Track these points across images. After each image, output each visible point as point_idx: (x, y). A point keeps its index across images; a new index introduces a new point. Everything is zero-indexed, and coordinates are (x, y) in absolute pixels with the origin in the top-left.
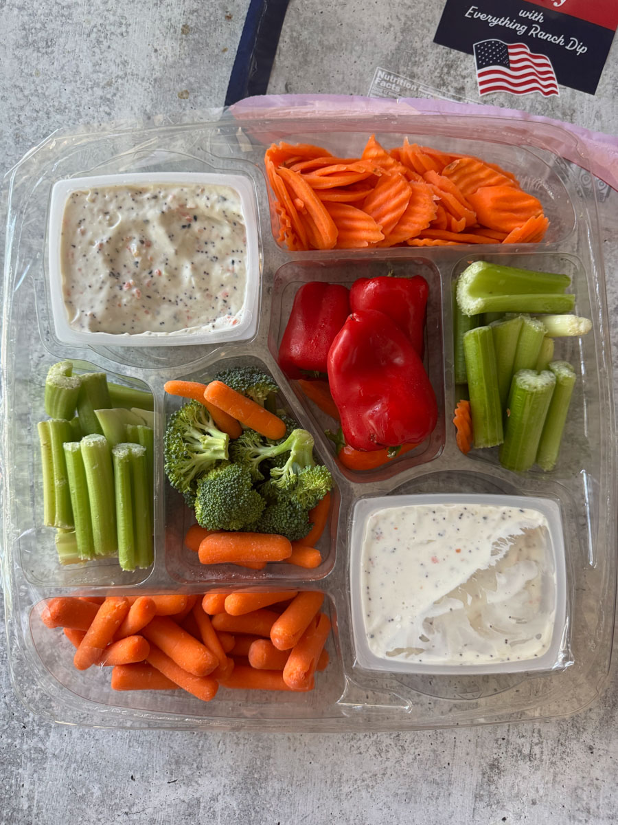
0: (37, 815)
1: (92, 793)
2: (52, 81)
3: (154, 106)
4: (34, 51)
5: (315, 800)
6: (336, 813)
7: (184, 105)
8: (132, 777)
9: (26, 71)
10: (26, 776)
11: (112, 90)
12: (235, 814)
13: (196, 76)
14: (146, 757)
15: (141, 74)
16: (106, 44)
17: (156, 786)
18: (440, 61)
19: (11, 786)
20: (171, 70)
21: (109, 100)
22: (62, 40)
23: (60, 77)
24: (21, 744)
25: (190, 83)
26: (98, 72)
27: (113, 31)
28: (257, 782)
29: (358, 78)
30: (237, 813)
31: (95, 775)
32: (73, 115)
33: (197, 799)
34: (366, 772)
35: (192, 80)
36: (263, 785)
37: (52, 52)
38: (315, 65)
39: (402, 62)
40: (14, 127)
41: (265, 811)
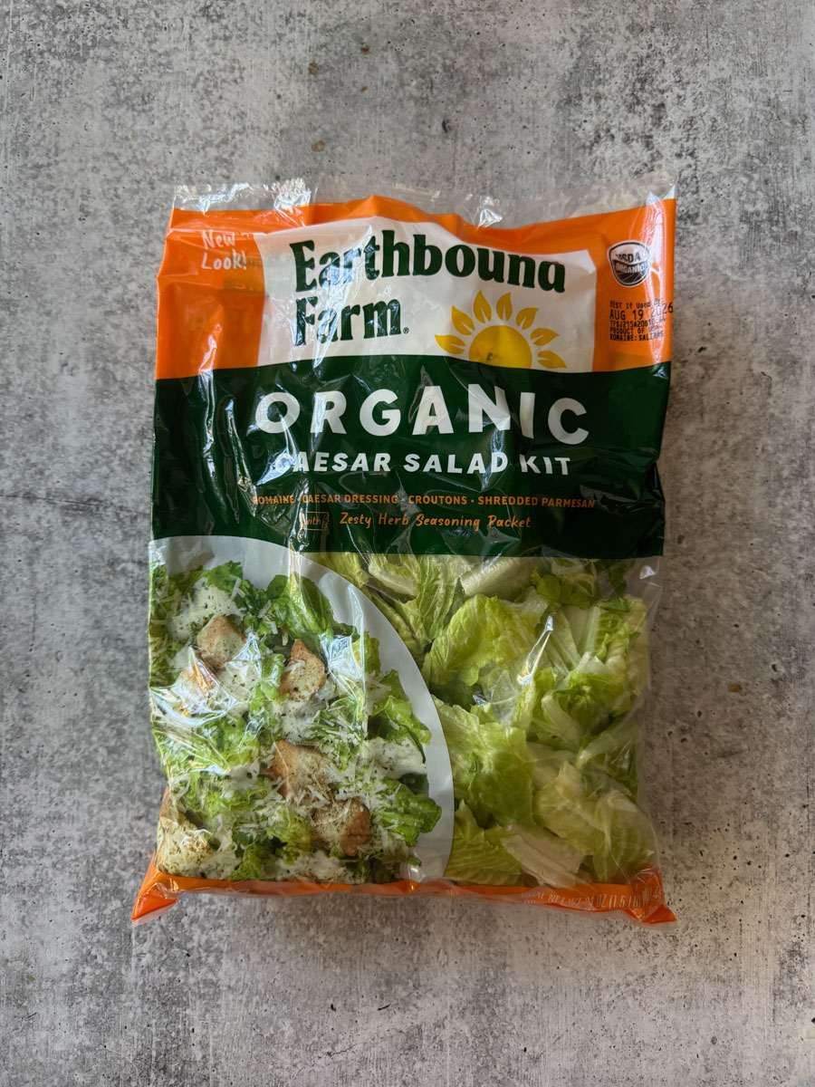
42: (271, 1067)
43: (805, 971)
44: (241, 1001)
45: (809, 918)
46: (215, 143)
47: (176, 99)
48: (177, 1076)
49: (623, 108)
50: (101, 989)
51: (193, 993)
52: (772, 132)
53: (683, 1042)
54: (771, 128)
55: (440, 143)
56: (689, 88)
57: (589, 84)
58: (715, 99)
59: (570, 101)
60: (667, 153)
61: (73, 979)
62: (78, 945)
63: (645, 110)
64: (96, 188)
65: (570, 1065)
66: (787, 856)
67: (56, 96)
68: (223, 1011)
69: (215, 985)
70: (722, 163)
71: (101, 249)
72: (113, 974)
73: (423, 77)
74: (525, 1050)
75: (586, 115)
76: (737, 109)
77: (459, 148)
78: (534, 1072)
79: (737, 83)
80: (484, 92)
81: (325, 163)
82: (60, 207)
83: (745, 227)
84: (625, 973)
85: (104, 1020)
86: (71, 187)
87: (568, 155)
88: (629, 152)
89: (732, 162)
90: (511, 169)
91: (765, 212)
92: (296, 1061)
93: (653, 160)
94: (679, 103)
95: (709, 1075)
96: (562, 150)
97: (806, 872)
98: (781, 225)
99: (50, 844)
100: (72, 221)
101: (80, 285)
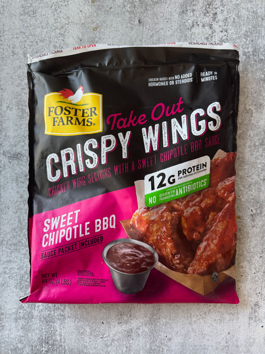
0: (64, 342)
1: (86, 331)
2: (37, 29)
3: (83, 35)
4: (28, 16)
5: (181, 325)
6: (190, 330)
7: (95, 33)
8: (103, 322)
9: (25, 25)
10: (58, 326)
11: (64, 30)
12: (147, 334)
13: (99, 21)
14: (107, 314)
15: (76, 22)
16: (59, 10)
17: (113, 325)
18: (205, 3)
19: (52, 331)
20: (88, 19)
21: (63, 34)
22: (40, 10)
23: (40, 26)
24: (54, 313)
25: (97, 24)
26: (57, 23)
27: (62, 4)
28: (155, 320)
29: (170, 14)
30: (148, 333)
31: (87, 323)
32: (48, 42)
33: (131, 329)
34: (201, 312)
35: (98, 22)
36: (158, 321)
37: (36, 16)
38: (151, 11)
39: (188, 5)
40: (23, 50)
41: (160, 331)
42: (82, 342)
43: (260, 311)
44: (72, 321)
45: (262, 294)
46: (59, 28)
47: (45, 12)
48: (52, 345)
49: (202, 14)
50: (26, 317)
51: (56, 318)
52: (255, 23)
53: (218, 334)
54: (254, 21)
55: (138, 28)
56: (225, 7)
57: (190, 6)
58: (235, 11)
59: (184, 12)
60: (217, 30)
61: (17, 314)
62: (18, 303)
63: (210, 15)
64: (17, 45)
65: (181, 341)
66: (255, 273)
67: (3, 11)
68: (67, 324)
69: (64, 316)
70: (237, 34)
71: (20, 66)
72: (30, 312)
73: (131, 3)
74: (166, 336)
75: (189, 17)
76: (242, 15)
77: (144, 29)
78: (169, 343)
79: (242, 5)
80: (153, 9)
81: (97, 35)
82: (5, 51)
83: (245, 57)
84: (200, 311)
85: (27, 327)
86: (9, 44)
87: (183, 32)
88: (204, 30)
89: (240, 34)
90: (163, 37)
91: (251, 52)
92: (91, 340)
93: (213, 33)
94: (222, 13)
95: (227, 344)
96: (181, 30)
97: (261, 278)
98: (257, 56)
99: (8, 270)
100: (9, 56)
101: (13, 79)
